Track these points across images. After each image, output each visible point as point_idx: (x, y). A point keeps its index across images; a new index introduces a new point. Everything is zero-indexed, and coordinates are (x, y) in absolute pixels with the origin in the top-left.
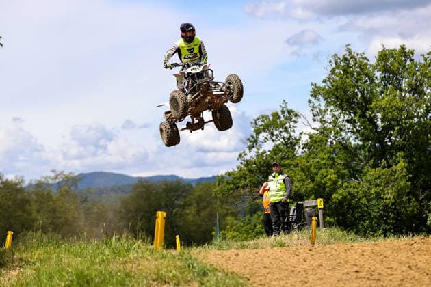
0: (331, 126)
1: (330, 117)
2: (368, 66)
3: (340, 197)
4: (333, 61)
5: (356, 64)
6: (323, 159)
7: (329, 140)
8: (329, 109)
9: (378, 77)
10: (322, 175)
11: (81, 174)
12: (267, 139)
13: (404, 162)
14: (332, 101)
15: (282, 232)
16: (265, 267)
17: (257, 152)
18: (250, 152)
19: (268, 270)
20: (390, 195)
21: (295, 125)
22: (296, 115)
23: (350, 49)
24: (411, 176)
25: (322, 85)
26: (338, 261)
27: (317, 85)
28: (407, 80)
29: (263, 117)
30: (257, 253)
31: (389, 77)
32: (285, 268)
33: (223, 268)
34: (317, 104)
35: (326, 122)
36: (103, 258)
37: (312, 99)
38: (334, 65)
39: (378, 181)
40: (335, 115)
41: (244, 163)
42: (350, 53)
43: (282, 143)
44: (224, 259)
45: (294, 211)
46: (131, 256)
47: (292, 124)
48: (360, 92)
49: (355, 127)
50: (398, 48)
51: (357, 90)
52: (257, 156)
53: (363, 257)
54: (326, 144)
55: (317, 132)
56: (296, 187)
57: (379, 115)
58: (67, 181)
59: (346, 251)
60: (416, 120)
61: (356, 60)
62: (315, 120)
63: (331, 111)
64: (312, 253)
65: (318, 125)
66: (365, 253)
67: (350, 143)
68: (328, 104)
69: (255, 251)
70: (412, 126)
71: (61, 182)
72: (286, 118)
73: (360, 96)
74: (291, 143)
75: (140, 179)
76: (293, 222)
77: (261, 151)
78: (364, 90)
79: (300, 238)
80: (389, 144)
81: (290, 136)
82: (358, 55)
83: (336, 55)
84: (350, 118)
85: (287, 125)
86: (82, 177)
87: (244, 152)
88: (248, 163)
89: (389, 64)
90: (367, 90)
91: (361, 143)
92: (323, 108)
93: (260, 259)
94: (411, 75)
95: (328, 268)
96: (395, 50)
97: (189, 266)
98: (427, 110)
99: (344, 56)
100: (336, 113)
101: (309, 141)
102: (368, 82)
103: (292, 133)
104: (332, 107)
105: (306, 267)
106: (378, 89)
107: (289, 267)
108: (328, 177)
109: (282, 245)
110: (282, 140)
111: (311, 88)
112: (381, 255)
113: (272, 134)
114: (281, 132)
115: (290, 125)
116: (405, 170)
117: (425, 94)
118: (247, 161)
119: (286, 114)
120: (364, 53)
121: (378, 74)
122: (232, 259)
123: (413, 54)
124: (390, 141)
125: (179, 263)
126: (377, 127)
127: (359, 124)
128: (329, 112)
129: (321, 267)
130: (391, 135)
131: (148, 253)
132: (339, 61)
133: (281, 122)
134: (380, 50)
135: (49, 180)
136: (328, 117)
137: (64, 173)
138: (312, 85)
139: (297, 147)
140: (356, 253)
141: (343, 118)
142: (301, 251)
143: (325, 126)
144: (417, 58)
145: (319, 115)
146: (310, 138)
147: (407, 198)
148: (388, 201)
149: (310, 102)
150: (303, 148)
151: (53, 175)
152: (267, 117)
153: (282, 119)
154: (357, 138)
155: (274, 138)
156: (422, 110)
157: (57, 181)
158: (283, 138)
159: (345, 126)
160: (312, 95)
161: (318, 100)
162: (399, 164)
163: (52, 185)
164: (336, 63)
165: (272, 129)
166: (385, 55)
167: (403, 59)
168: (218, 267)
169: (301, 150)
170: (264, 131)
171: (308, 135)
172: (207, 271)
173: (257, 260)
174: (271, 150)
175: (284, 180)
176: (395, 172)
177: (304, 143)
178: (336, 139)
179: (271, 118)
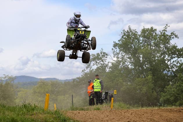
0: (121, 60)
1: (121, 56)
2: (137, 35)
3: (124, 90)
4: (123, 33)
5: (132, 34)
6: (117, 73)
7: (120, 66)
8: (121, 52)
9: (141, 40)
10: (117, 80)
11: (16, 76)
12: (94, 64)
13: (151, 76)
14: (122, 49)
15: (99, 104)
16: (91, 119)
17: (90, 70)
18: (87, 69)
19: (91, 120)
20: (145, 89)
21: (106, 59)
22: (107, 55)
23: (130, 28)
24: (153, 81)
25: (118, 42)
26: (121, 117)
27: (116, 42)
28: (153, 41)
29: (93, 55)
30: (87, 112)
31: (146, 40)
32: (99, 119)
33: (73, 118)
34: (115, 50)
35: (119, 58)
36: (22, 113)
37: (114, 48)
38: (123, 34)
39: (140, 83)
40: (123, 55)
41: (84, 74)
42: (130, 29)
43: (100, 66)
44: (73, 115)
45: (104, 95)
46: (35, 112)
47: (105, 58)
48: (134, 46)
49: (131, 61)
50: (150, 28)
51: (132, 45)
52: (90, 71)
53: (131, 115)
54: (119, 67)
55: (115, 62)
56: (105, 85)
57: (141, 56)
58: (10, 79)
59: (125, 112)
60: (157, 58)
61: (132, 32)
62: (114, 57)
63: (121, 53)
64: (111, 113)
65: (115, 59)
66: (133, 114)
67: (129, 67)
68: (120, 50)
69: (87, 111)
70: (155, 61)
71: (7, 79)
72: (102, 56)
73: (133, 47)
74: (104, 66)
75: (41, 79)
76: (103, 100)
77: (92, 69)
78: (135, 45)
79: (107, 106)
80: (145, 68)
81: (104, 63)
82: (133, 30)
83: (124, 30)
84: (129, 56)
85: (103, 59)
86: (16, 78)
87: (84, 69)
88: (86, 74)
89: (146, 35)
90: (137, 45)
91: (133, 67)
92: (118, 52)
93: (88, 115)
94: (155, 39)
95: (117, 120)
96: (148, 29)
97: (59, 117)
98: (161, 54)
99: (127, 31)
100: (124, 54)
101: (112, 66)
102: (137, 42)
103: (105, 62)
104: (122, 52)
105: (107, 119)
106: (141, 45)
107: (101, 119)
108: (119, 81)
109: (98, 109)
110: (100, 65)
111: (113, 44)
112: (139, 115)
113: (97, 62)
114: (100, 61)
115: (104, 59)
116: (151, 79)
117: (161, 48)
118: (86, 73)
119: (103, 54)
120: (136, 30)
121: (141, 39)
122: (77, 114)
123: (156, 31)
124: (146, 67)
125: (54, 116)
126: (140, 61)
127: (133, 59)
128: (120, 54)
129: (114, 119)
130: (146, 64)
131: (42, 111)
132: (125, 33)
133: (100, 57)
134: (143, 29)
135: (2, 78)
136: (120, 56)
137: (9, 76)
138: (114, 42)
139: (106, 68)
140: (129, 114)
141: (126, 56)
142: (106, 112)
143: (119, 59)
144: (158, 32)
145: (116, 55)
146: (112, 64)
147: (152, 91)
148: (144, 92)
149: (112, 49)
150: (109, 69)
151: (4, 76)
152: (94, 55)
153: (101, 56)
154: (132, 65)
155: (97, 64)
156: (159, 54)
157: (6, 79)
158: (101, 64)
159: (127, 60)
160: (113, 47)
161: (116, 49)
162: (149, 77)
163: (4, 80)
164: (124, 33)
165: (97, 60)
166: (145, 31)
167: (152, 32)
168: (71, 118)
169: (108, 69)
170: (93, 61)
171: (112, 63)
172: (66, 119)
173: (87, 115)
174: (96, 69)
175: (100, 82)
176: (147, 80)
177: (109, 66)
178: (123, 65)
179: (96, 55)
